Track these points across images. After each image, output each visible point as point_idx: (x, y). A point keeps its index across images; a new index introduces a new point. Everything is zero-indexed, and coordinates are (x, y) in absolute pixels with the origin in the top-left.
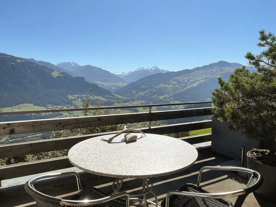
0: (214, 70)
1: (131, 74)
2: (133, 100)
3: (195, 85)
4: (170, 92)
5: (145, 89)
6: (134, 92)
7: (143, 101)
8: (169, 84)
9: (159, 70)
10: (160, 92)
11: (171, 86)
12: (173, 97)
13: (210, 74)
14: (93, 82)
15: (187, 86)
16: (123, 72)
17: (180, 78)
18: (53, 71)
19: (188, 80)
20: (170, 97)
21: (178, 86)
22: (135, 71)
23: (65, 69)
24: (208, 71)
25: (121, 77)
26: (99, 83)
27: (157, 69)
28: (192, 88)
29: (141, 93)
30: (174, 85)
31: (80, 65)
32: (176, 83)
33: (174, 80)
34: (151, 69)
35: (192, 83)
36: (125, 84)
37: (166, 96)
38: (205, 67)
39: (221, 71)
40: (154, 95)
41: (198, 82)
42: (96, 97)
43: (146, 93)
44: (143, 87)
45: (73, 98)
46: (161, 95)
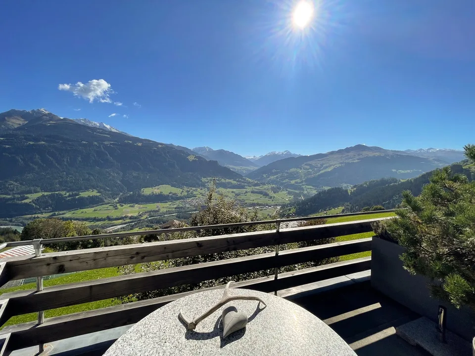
0: (351, 154)
1: (263, 158)
2: (264, 184)
3: (329, 170)
4: (302, 177)
5: (276, 173)
6: (264, 176)
7: (274, 185)
8: (301, 169)
9: (290, 154)
10: (292, 176)
11: (303, 170)
12: (305, 181)
13: (346, 159)
14: (225, 166)
15: (320, 170)
16: (254, 156)
17: (313, 163)
18: (189, 155)
19: (322, 165)
20: (302, 182)
21: (310, 170)
22: (266, 155)
23: (200, 153)
24: (344, 155)
25: (252, 161)
26: (231, 166)
27: (288, 153)
28: (325, 172)
29: (272, 177)
30: (306, 169)
31: (214, 150)
32: (308, 167)
33: (306, 165)
34: (283, 154)
35: (326, 167)
36: (256, 168)
37: (299, 181)
38: (340, 151)
39: (359, 155)
40: (285, 179)
41: (332, 168)
42: (227, 180)
43: (277, 178)
44: (274, 171)
45: (207, 181)
46: (292, 180)
